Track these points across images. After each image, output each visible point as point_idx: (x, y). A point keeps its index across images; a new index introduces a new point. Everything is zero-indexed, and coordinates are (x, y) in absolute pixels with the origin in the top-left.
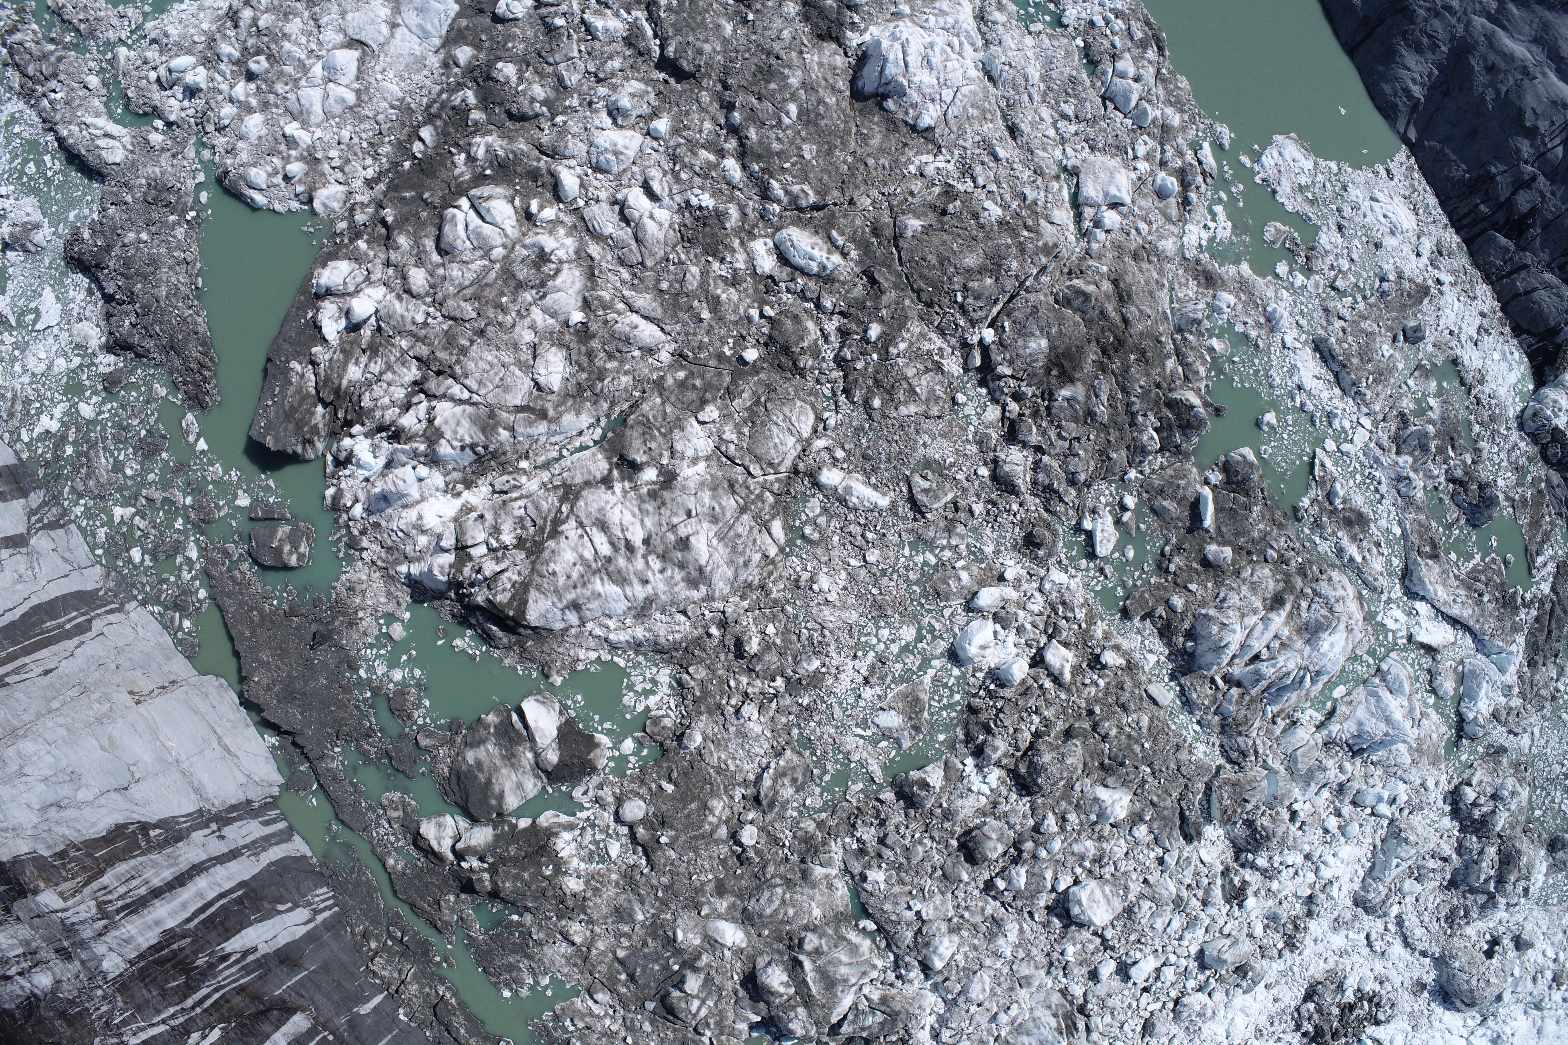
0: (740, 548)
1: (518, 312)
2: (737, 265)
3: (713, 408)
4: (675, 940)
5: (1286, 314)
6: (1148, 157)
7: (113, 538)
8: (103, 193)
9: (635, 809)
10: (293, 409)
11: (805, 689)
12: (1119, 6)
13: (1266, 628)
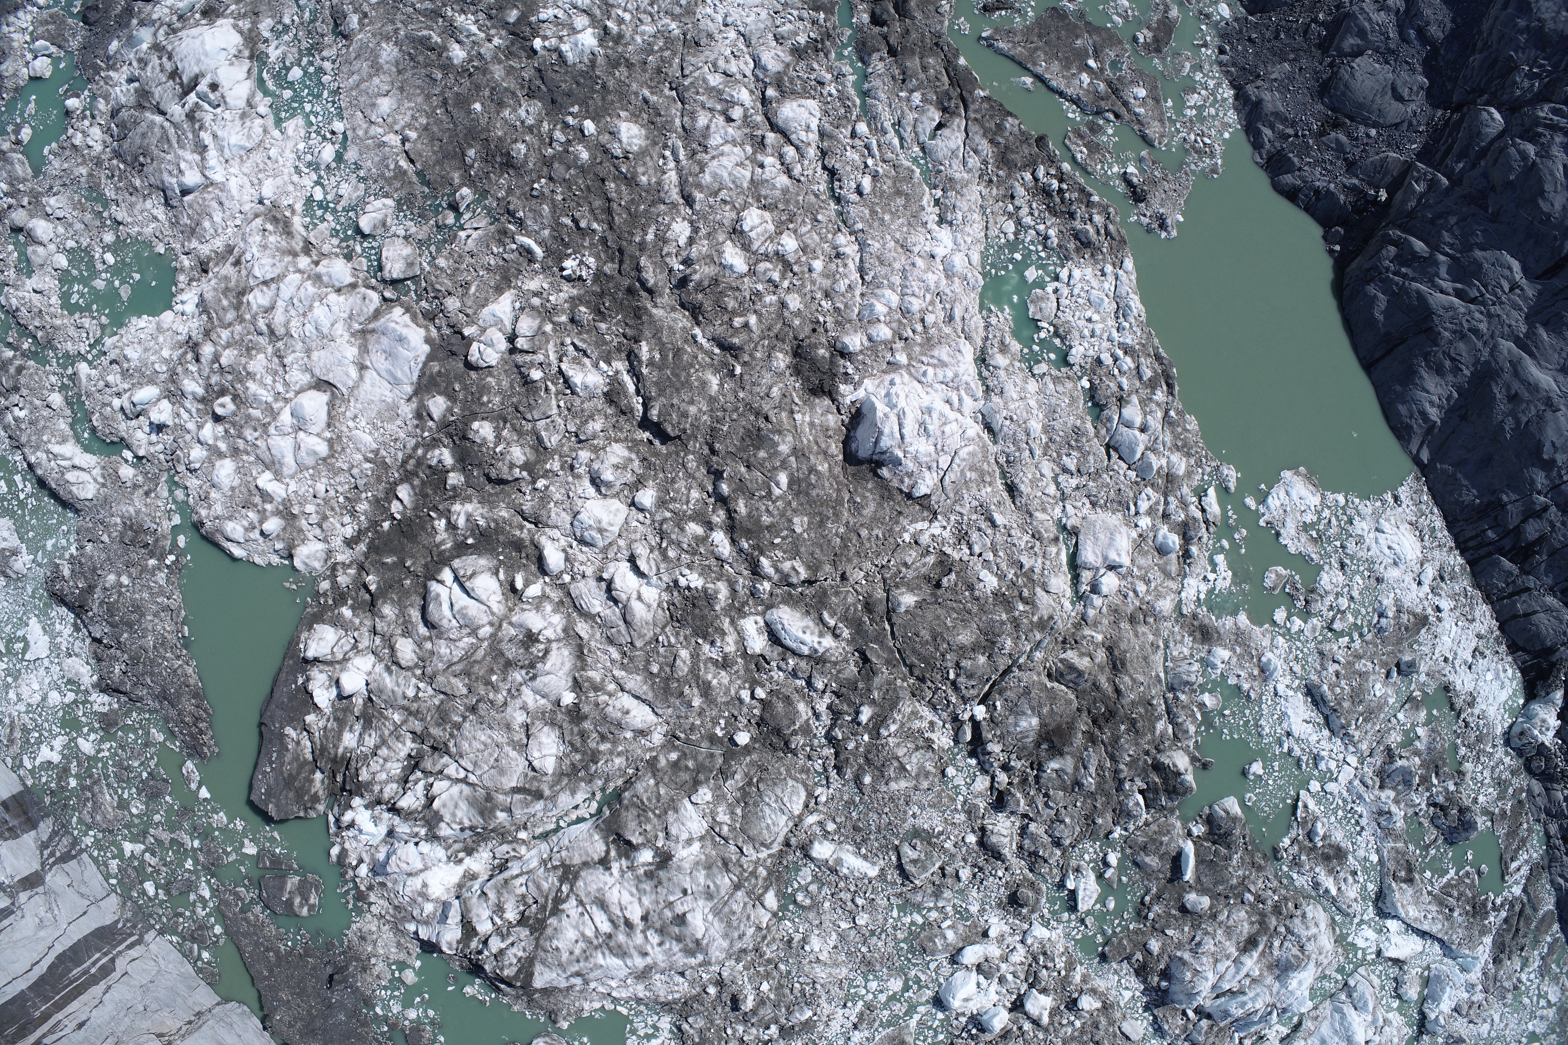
0: (735, 924)
1: (509, 691)
2: (727, 649)
3: (706, 790)
5: (1280, 663)
6: (1151, 512)
8: (79, 527)
10: (292, 777)
11: (798, 1034)
12: (1129, 341)
13: (1237, 973)
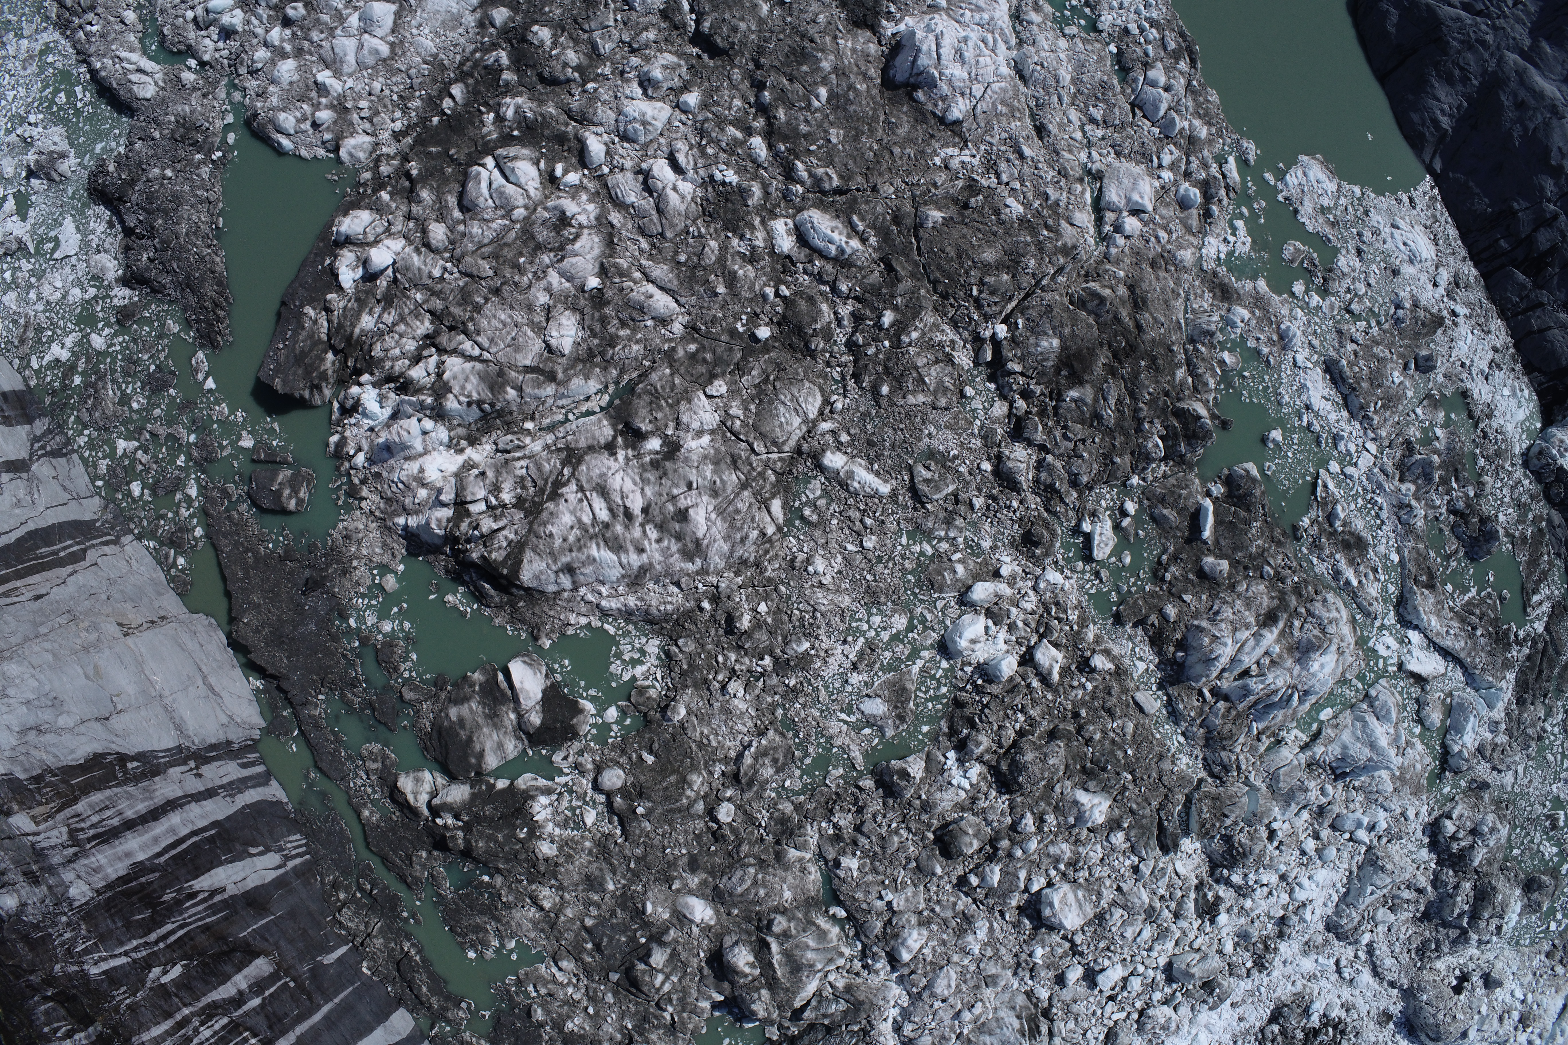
0: (738, 524)
1: (535, 273)
2: (757, 243)
3: (722, 383)
4: (644, 912)
5: (1299, 333)
6: (1173, 167)
7: (114, 470)
8: (132, 128)
9: (614, 778)
10: (304, 354)
11: (793, 670)
12: (1154, 15)
13: (1257, 644)
